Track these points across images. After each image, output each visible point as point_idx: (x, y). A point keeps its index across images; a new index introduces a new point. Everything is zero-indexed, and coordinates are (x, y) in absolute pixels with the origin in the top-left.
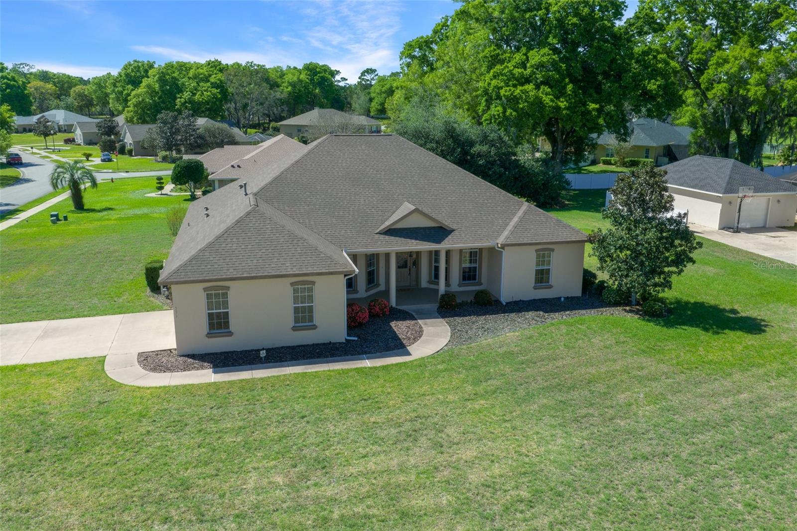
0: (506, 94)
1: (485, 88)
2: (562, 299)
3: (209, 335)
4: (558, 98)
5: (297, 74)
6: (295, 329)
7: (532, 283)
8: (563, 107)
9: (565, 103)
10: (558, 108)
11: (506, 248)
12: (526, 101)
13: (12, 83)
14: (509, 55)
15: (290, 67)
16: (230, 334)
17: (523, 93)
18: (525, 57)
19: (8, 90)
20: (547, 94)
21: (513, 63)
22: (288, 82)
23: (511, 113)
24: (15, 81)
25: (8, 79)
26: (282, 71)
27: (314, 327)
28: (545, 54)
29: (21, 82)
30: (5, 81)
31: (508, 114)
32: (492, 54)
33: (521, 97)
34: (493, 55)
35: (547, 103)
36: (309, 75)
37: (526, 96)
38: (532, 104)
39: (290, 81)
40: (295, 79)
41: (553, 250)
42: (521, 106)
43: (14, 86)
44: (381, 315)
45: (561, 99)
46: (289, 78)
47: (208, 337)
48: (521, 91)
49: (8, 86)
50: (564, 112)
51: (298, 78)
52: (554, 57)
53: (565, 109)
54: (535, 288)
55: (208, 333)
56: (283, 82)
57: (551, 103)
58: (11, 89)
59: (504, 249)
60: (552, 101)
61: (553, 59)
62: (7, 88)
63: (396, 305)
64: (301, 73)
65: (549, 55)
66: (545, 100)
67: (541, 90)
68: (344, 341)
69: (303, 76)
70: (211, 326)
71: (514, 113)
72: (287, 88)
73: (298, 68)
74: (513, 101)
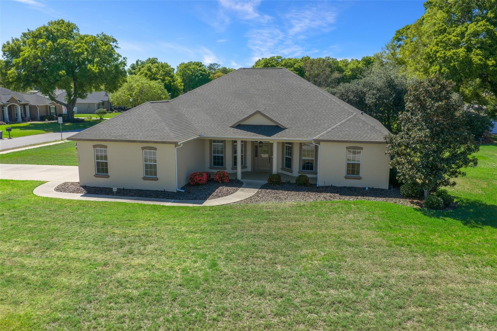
0: (441, 56)
1: (428, 53)
2: (367, 189)
3: (96, 176)
4: (487, 58)
5: (357, 63)
6: (144, 178)
7: (344, 173)
8: (491, 64)
9: (493, 61)
10: (487, 66)
11: (321, 143)
12: (457, 61)
13: (204, 73)
14: (454, 29)
15: (353, 60)
16: (108, 177)
17: (455, 55)
18: (465, 29)
19: (201, 77)
20: (477, 55)
21: (455, 34)
22: (350, 69)
23: (445, 70)
24: (205, 72)
25: (202, 71)
26: (347, 62)
27: (157, 179)
28: (481, 25)
29: (208, 73)
30: (201, 72)
31: (442, 71)
32: (440, 28)
33: (452, 57)
34: (441, 30)
35: (475, 62)
36: (364, 64)
37: (457, 56)
38: (462, 62)
39: (351, 68)
40: (355, 66)
41: (362, 148)
42: (452, 64)
43: (204, 74)
44: (220, 182)
45: (490, 59)
46: (351, 66)
47: (96, 177)
48: (454, 52)
49: (201, 74)
50: (491, 69)
51: (357, 66)
52: (489, 27)
53: (492, 66)
54: (346, 178)
55: (96, 174)
56: (347, 69)
57: (480, 62)
58: (202, 76)
59: (319, 144)
60: (480, 60)
61: (488, 29)
62: (200, 76)
63: (242, 178)
64: (359, 63)
65: (484, 25)
66: (474, 60)
67: (473, 52)
68: (176, 192)
69: (360, 65)
70: (98, 170)
71: (447, 70)
72: (349, 72)
73: (358, 60)
74: (446, 61)
